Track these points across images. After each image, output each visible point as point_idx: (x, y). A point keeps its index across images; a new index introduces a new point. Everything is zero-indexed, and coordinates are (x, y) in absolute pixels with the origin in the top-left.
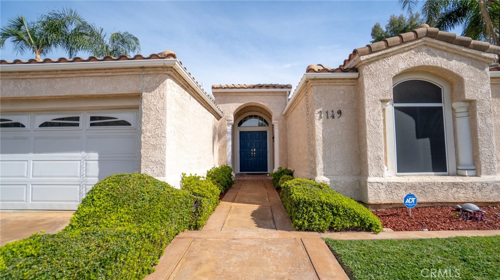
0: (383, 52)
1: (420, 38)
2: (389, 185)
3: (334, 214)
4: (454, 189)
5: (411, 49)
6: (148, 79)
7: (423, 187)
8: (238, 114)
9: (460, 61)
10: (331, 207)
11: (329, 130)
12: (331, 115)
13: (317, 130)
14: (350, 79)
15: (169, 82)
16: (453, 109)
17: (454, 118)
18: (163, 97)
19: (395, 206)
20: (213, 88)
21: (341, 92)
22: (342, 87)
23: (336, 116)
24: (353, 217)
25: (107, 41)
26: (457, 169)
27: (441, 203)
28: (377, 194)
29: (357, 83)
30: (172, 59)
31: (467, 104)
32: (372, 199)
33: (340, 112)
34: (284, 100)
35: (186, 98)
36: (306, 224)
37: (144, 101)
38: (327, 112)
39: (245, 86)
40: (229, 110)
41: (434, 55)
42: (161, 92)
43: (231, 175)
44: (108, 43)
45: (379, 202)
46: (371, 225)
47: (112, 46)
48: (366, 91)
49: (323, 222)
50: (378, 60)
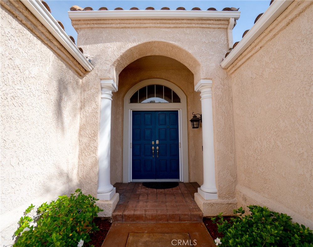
34: (224, 38)
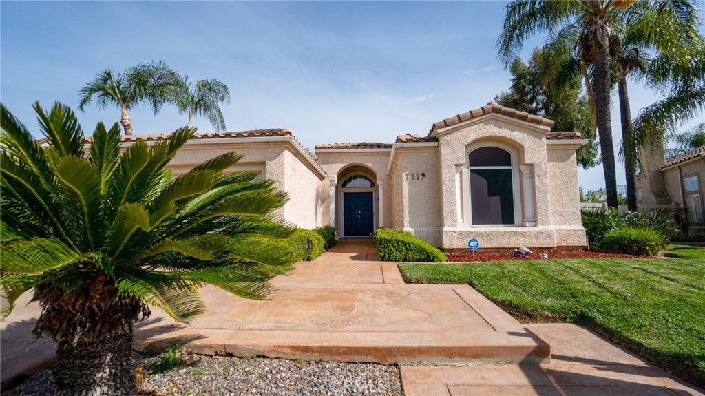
0: (457, 125)
1: (488, 114)
2: (461, 233)
3: (407, 249)
4: (515, 237)
5: (481, 122)
6: (270, 150)
7: (489, 235)
8: (341, 175)
9: (522, 132)
10: (404, 243)
11: (414, 190)
12: (416, 177)
13: (404, 189)
14: (432, 147)
15: (287, 154)
16: (520, 171)
17: (521, 178)
18: (282, 164)
19: (466, 250)
20: (316, 148)
21: (425, 158)
22: (426, 154)
23: (421, 177)
24: (421, 251)
25: (193, 90)
26: (523, 222)
27: (505, 248)
28: (451, 241)
29: (437, 150)
30: (289, 135)
31: (529, 167)
32: (446, 245)
33: (423, 175)
35: (296, 163)
36: (387, 255)
37: (268, 167)
38: (413, 175)
39: (348, 145)
40: (333, 170)
41: (500, 127)
42: (281, 161)
43: (334, 234)
44: (193, 92)
45: (453, 247)
46: (434, 257)
47: (198, 95)
48: (442, 157)
49: (399, 254)
50: (453, 132)
